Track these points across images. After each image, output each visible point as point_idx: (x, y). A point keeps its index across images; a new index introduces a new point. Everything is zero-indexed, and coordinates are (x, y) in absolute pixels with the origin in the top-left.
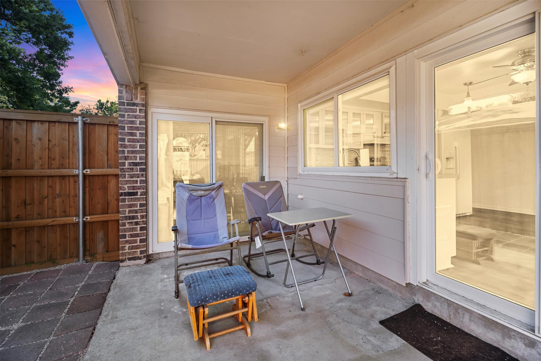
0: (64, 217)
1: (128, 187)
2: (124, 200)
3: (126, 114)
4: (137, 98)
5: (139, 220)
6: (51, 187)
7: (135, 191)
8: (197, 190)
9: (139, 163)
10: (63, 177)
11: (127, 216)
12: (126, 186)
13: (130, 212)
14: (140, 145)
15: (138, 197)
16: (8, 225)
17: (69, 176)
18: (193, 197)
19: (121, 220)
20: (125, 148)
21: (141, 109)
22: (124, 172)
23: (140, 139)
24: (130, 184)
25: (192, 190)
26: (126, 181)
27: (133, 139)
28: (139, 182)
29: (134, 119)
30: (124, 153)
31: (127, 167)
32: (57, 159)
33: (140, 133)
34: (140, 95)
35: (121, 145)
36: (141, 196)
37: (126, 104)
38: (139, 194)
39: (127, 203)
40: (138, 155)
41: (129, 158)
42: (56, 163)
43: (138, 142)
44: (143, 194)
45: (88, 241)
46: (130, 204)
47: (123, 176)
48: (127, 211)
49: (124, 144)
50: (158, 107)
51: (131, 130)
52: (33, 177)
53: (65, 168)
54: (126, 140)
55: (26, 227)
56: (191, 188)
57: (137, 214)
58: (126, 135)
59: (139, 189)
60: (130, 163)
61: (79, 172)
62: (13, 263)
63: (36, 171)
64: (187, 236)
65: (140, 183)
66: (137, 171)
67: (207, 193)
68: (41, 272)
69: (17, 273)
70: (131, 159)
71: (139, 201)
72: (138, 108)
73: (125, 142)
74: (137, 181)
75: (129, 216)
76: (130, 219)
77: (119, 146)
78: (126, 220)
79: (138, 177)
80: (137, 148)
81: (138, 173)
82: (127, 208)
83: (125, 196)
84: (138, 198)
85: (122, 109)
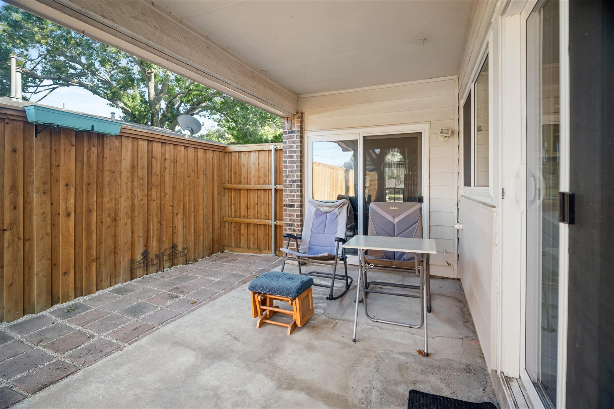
0: (266, 219)
1: (289, 200)
2: (286, 210)
3: (288, 140)
4: (295, 126)
5: (295, 228)
6: (260, 197)
7: (293, 204)
8: (322, 206)
9: (296, 180)
10: (265, 190)
11: (288, 223)
12: (287, 199)
13: (290, 220)
14: (296, 165)
15: (295, 208)
16: (239, 221)
17: (268, 190)
18: (319, 212)
19: (285, 226)
20: (287, 168)
21: (297, 135)
22: (286, 188)
23: (297, 160)
24: (290, 197)
25: (318, 206)
26: (288, 195)
27: (292, 161)
28: (295, 196)
29: (293, 144)
30: (286, 173)
31: (288, 183)
32: (262, 177)
33: (296, 155)
34: (297, 123)
35: (284, 166)
36: (297, 209)
37: (287, 133)
38: (296, 206)
39: (288, 213)
40: (295, 174)
41: (289, 176)
42: (261, 181)
43: (295, 163)
44: (298, 206)
45: (278, 240)
46: (290, 214)
47: (285, 191)
48: (288, 219)
49: (286, 165)
50: (312, 131)
51: (291, 153)
52: (251, 189)
53: (266, 184)
54: (288, 162)
55: (248, 224)
56: (317, 203)
57: (294, 223)
58: (287, 158)
59: (296, 202)
60: (290, 180)
61: (272, 187)
62: (242, 246)
63: (252, 186)
64: (308, 246)
65: (297, 197)
66: (294, 187)
67: (331, 209)
68: (253, 255)
69: (243, 253)
70: (291, 177)
71: (295, 212)
72: (295, 135)
73: (286, 163)
74: (294, 195)
75: (290, 224)
76: (290, 226)
77: (283, 167)
78: (287, 226)
79: (295, 192)
80: (294, 168)
81: (295, 189)
82: (288, 217)
83: (287, 207)
84: (295, 210)
85: (285, 137)
